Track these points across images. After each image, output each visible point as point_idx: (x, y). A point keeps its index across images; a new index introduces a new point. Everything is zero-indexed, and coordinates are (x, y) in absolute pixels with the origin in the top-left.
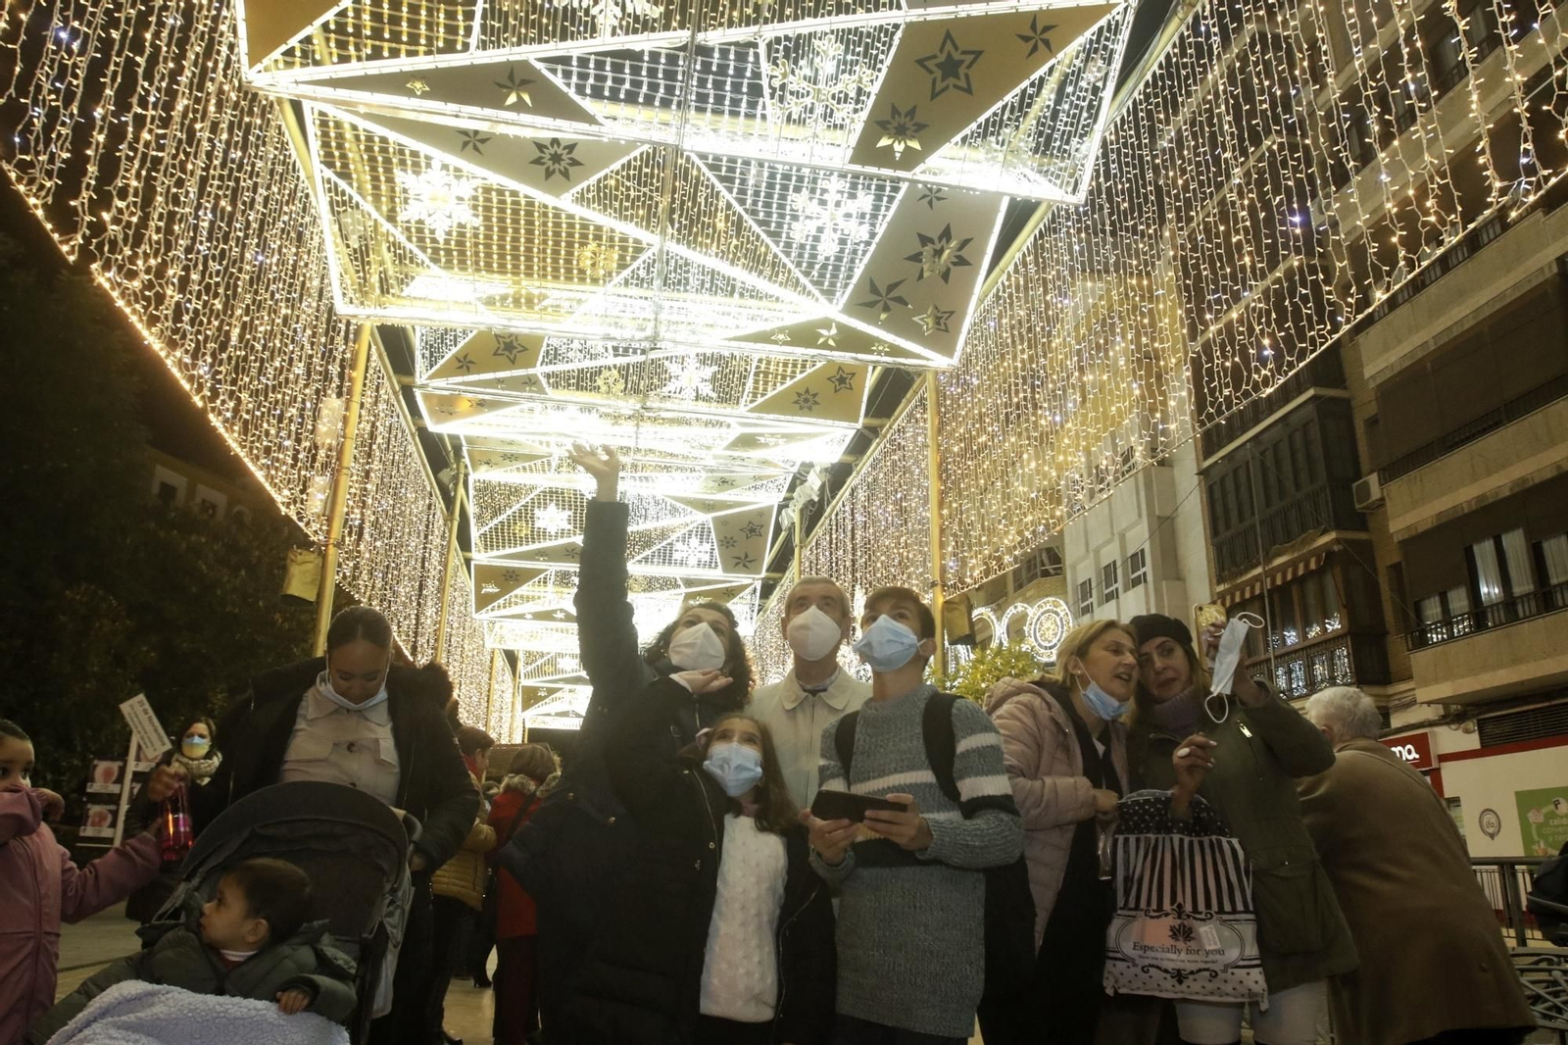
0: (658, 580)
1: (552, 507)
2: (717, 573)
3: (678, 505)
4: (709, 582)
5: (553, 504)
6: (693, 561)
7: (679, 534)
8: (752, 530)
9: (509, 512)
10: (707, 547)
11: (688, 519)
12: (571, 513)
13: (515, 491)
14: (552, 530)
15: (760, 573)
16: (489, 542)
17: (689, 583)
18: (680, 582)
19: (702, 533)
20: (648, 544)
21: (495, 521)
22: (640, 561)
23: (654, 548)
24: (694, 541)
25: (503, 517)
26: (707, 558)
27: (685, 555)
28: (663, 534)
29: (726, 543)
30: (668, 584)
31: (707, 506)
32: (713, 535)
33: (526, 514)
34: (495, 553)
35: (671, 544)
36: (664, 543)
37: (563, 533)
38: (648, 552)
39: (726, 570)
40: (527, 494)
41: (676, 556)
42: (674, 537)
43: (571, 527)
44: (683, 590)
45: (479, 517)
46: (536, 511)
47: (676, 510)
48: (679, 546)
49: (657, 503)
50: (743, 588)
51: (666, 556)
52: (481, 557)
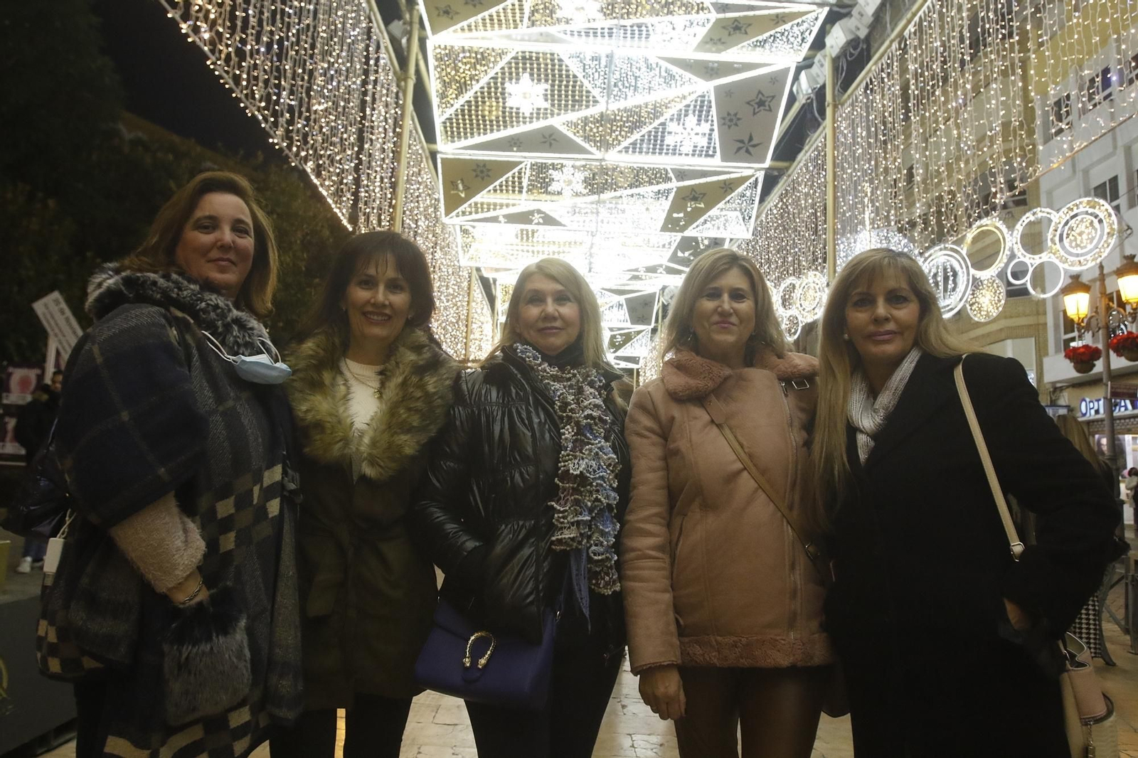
0: (645, 171)
1: (525, 77)
2: (716, 162)
3: (675, 70)
4: (704, 174)
5: (527, 75)
6: (687, 148)
7: (673, 111)
8: (761, 104)
9: (476, 87)
10: (705, 127)
11: (686, 90)
12: (548, 87)
13: (481, 58)
14: (526, 110)
15: (763, 161)
16: (456, 129)
17: (681, 174)
18: (671, 175)
19: (701, 109)
20: (637, 125)
21: (462, 100)
22: (627, 149)
23: (645, 130)
24: (691, 120)
25: (469, 95)
26: (703, 142)
27: (679, 138)
28: (656, 112)
29: (729, 121)
30: (658, 176)
31: (708, 70)
32: (714, 111)
33: (495, 90)
34: (464, 143)
35: (663, 124)
36: (657, 122)
37: (538, 114)
38: (636, 136)
39: (725, 158)
40: (495, 62)
41: (669, 140)
42: (667, 115)
43: (548, 105)
44: (674, 184)
45: (443, 96)
46: (507, 85)
47: (672, 77)
48: (672, 126)
49: (649, 67)
50: (743, 180)
51: (656, 142)
52: (447, 148)
